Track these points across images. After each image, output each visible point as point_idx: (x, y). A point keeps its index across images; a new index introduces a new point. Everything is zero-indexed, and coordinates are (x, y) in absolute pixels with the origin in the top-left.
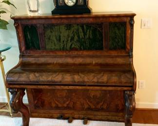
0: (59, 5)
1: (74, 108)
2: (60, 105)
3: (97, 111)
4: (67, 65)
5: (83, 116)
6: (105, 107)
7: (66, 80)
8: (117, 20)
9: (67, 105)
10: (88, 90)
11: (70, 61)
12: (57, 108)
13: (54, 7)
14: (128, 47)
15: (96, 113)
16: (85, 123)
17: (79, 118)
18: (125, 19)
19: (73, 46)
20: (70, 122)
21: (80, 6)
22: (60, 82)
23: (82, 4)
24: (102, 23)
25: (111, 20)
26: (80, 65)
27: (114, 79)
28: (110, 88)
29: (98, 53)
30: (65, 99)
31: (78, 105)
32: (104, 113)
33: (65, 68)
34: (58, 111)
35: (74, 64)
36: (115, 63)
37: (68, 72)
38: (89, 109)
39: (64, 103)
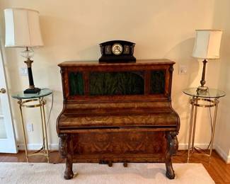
0: (106, 53)
1: (113, 152)
2: (100, 150)
3: (136, 153)
4: (111, 109)
5: (122, 159)
6: (143, 149)
7: (117, 122)
8: (159, 68)
9: (107, 149)
10: (129, 132)
11: (113, 105)
12: (97, 152)
13: (100, 55)
14: (167, 92)
15: (135, 155)
16: (125, 166)
17: (118, 162)
18: (165, 67)
19: (117, 91)
20: (110, 165)
21: (126, 55)
22: (112, 124)
23: (128, 53)
24: (144, 71)
25: (153, 68)
26: (124, 108)
27: (161, 120)
28: (158, 129)
29: (140, 98)
30: (105, 143)
31: (118, 148)
32: (141, 156)
33: (110, 112)
34: (97, 156)
35: (117, 108)
36: (156, 106)
37: (117, 115)
38: (128, 151)
39: (104, 146)
